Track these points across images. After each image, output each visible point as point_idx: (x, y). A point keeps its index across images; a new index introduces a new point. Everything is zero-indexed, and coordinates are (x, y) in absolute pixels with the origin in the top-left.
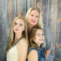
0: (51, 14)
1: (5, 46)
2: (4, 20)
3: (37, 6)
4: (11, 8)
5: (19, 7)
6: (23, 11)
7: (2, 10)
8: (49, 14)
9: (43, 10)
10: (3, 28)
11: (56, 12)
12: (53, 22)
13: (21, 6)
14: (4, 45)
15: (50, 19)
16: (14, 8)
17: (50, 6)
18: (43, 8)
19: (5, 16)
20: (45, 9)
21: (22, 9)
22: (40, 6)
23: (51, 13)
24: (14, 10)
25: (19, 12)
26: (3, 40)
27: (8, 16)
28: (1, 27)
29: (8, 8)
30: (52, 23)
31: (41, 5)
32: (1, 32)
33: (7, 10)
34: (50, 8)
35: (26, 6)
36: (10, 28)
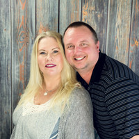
2: (5, 44)
3: (83, 11)
4: (22, 15)
5: (40, 14)
6: (50, 24)
7: (1, 21)
9: (97, 20)
10: (3, 63)
11: (127, 25)
13: (46, 11)
14: (6, 102)
15: (113, 41)
16: (29, 16)
17: (113, 11)
18: (96, 16)
19: (8, 34)
21: (47, 19)
22: (90, 12)
24: (29, 20)
27: (15, 35)
29: (14, 16)
30: (116, 51)
31: (93, 8)
33: (14, 20)
34: (113, 16)
35: (57, 12)
36: (20, 62)
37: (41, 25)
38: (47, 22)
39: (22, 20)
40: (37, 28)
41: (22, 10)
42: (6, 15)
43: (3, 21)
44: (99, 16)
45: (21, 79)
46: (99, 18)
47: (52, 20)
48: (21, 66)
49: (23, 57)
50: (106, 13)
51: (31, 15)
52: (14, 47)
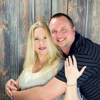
0: (91, 21)
1: (16, 72)
2: (13, 30)
3: (69, 6)
4: (25, 9)
5: (38, 9)
6: (45, 16)
7: (10, 14)
8: (88, 20)
9: (79, 13)
10: (11, 44)
12: (95, 33)
13: (42, 6)
14: (13, 72)
15: (91, 28)
16: (30, 10)
17: (91, 6)
18: (78, 10)
19: (15, 23)
20: (83, 12)
21: (43, 12)
22: (74, 7)
23: (91, 18)
24: (30, 13)
25: (39, 17)
26: (13, 63)
27: (20, 24)
28: (9, 42)
29: (19, 10)
30: (93, 35)
31: (76, 4)
32: (9, 50)
33: (19, 14)
34: (91, 10)
35: (50, 7)
37: (38, 17)
38: (43, 15)
40: (36, 19)
41: (25, 6)
42: (14, 9)
43: (12, 13)
44: (80, 10)
46: (80, 12)
47: (46, 13)
50: (85, 8)
51: (32, 10)
52: (19, 32)
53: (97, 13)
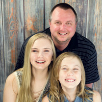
5: (28, 6)
6: (37, 15)
9: (78, 11)
13: (33, 3)
15: (92, 29)
18: (77, 7)
21: (34, 10)
25: (29, 16)
29: (5, 8)
30: (95, 37)
31: (74, 0)
33: (5, 12)
35: (43, 4)
36: (12, 48)
38: (34, 13)
39: (11, 12)
40: (26, 19)
44: (79, 7)
45: (13, 62)
46: (80, 9)
47: (38, 11)
48: (12, 51)
49: (14, 44)
50: (85, 5)
51: (20, 7)
52: (6, 35)
53: (100, 11)
